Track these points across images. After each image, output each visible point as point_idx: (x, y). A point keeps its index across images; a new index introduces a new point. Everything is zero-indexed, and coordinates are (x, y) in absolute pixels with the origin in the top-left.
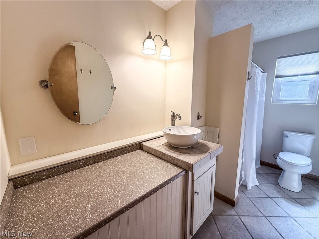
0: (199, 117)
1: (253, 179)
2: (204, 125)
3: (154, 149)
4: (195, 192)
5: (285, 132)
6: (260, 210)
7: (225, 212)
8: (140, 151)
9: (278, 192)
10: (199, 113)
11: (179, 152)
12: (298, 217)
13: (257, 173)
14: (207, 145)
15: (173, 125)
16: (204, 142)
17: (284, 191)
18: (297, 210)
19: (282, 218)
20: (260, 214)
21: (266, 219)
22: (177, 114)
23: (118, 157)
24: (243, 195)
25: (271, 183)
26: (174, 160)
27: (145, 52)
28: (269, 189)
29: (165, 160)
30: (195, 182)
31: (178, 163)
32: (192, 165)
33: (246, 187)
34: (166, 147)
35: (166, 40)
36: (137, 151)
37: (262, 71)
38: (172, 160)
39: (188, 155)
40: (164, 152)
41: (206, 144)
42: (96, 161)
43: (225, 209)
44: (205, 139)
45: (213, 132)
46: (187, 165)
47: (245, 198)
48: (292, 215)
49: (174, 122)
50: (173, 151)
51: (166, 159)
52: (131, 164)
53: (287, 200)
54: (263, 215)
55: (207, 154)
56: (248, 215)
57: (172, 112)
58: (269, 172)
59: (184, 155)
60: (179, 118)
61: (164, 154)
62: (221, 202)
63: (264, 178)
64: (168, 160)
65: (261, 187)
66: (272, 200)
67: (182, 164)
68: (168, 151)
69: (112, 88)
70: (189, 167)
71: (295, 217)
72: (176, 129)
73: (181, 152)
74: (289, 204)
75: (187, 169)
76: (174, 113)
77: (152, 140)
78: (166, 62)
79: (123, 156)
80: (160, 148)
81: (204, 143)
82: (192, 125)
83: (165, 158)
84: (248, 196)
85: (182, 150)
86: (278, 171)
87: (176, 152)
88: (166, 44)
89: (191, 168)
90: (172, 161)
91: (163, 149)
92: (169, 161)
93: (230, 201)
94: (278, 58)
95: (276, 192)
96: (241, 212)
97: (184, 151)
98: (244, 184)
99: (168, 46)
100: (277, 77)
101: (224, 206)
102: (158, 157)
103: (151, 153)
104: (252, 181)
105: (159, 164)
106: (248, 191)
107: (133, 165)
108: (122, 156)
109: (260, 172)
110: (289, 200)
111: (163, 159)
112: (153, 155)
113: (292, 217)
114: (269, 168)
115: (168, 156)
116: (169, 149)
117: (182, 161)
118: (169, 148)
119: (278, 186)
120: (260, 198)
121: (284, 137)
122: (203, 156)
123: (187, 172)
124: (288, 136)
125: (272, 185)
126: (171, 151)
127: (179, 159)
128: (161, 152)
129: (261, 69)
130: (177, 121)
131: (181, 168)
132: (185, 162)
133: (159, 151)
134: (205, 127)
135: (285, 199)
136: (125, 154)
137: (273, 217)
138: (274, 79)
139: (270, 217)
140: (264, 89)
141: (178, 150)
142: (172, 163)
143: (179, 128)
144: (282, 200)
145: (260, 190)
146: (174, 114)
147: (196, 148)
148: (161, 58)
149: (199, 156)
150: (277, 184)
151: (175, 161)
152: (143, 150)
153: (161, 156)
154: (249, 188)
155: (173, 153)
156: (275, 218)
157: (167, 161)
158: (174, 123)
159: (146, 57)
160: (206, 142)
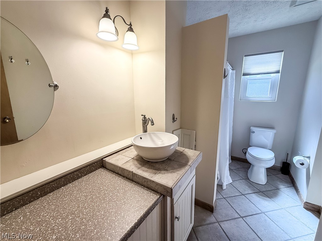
0: (174, 119)
1: (227, 177)
2: (179, 127)
3: (120, 168)
4: (175, 218)
5: (252, 128)
6: (237, 211)
7: (205, 220)
8: (102, 170)
9: (249, 187)
10: (174, 115)
11: (154, 169)
12: (269, 211)
13: (230, 169)
14: (186, 153)
15: (145, 131)
16: (180, 149)
17: (254, 185)
18: (267, 204)
19: (255, 216)
20: (237, 216)
21: (243, 220)
22: (149, 118)
23: (66, 187)
24: (220, 197)
25: (242, 179)
26: (147, 182)
27: (102, 36)
28: (242, 186)
29: (135, 182)
30: (174, 206)
31: (153, 186)
32: (171, 189)
33: (221, 187)
34: (136, 163)
35: (131, 24)
36: (97, 171)
37: (232, 68)
38: (145, 182)
39: (164, 173)
40: (134, 172)
41: (184, 152)
42: (26, 201)
43: (204, 217)
44: (181, 144)
45: (190, 135)
46: (165, 189)
47: (222, 200)
48: (264, 210)
49: (145, 127)
50: (146, 167)
51: (137, 180)
52: (86, 196)
53: (257, 195)
54: (240, 216)
55: (187, 168)
56: (227, 219)
57: (142, 115)
58: (239, 167)
59: (160, 173)
60: (151, 123)
61: (134, 174)
62: (199, 209)
63: (235, 173)
64: (140, 181)
65: (234, 184)
66: (246, 198)
67: (158, 188)
68: (139, 168)
69: (50, 86)
70: (167, 191)
71: (266, 212)
72: (148, 136)
73: (155, 169)
74: (260, 199)
75: (165, 193)
76: (145, 116)
77: (119, 153)
78: (132, 53)
79: (76, 183)
80: (129, 165)
81: (182, 151)
82: (167, 131)
83: (135, 179)
84: (224, 197)
85: (157, 166)
86: (246, 165)
87: (149, 170)
88: (131, 29)
89: (170, 193)
90: (145, 184)
91: (133, 167)
92: (141, 183)
93: (209, 206)
94: (245, 56)
95: (247, 187)
96: (220, 218)
97: (160, 166)
98: (220, 184)
99: (133, 31)
100: (244, 75)
101: (204, 214)
102: (127, 178)
103: (117, 172)
104: (227, 179)
105: (128, 190)
106: (224, 191)
107: (89, 199)
108: (74, 183)
109: (232, 168)
110: (259, 194)
111: (133, 181)
112: (120, 175)
113: (264, 213)
114: (239, 163)
115: (139, 177)
116: (140, 166)
117: (158, 184)
118: (141, 164)
119: (248, 181)
120: (235, 197)
121: (251, 133)
122: (183, 171)
123: (164, 197)
124: (254, 132)
125: (244, 181)
126: (143, 168)
127: (154, 181)
128: (130, 172)
129: (231, 67)
130: (149, 126)
131: (158, 192)
132: (161, 186)
133: (127, 170)
134: (181, 129)
135: (255, 194)
136: (80, 179)
137: (249, 217)
138: (242, 77)
139: (246, 218)
140: (233, 86)
141: (152, 166)
142: (144, 186)
143: (152, 135)
144: (254, 196)
145: (234, 188)
146: (145, 118)
147: (173, 160)
148: (124, 46)
149: (178, 172)
150: (247, 179)
151: (149, 183)
152: (106, 168)
153: (130, 176)
154: (224, 187)
155: (146, 171)
156: (250, 217)
157: (139, 184)
158: (145, 129)
159: (104, 44)
160: (183, 149)
